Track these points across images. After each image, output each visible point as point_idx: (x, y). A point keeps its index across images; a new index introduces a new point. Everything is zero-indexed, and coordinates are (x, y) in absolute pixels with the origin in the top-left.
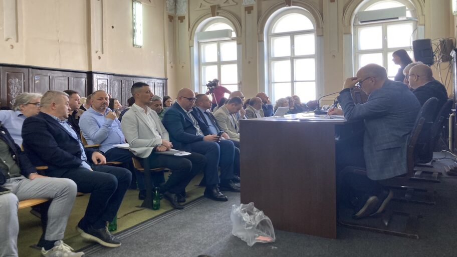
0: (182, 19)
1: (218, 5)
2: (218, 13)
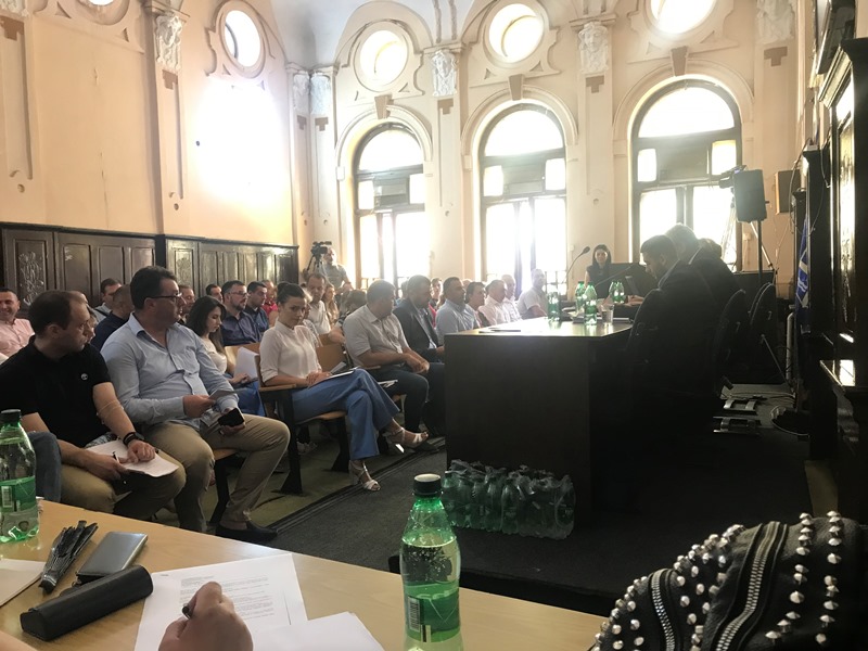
0: (322, 123)
1: (389, 96)
2: (389, 112)
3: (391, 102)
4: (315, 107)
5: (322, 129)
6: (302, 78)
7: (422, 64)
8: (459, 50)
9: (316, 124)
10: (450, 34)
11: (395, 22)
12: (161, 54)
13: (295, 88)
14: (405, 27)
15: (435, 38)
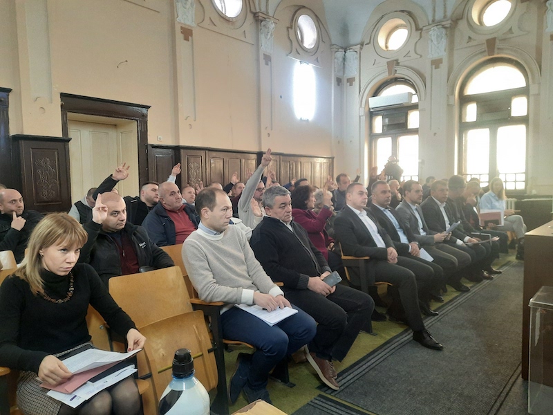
0: (351, 81)
1: (397, 60)
2: (396, 70)
3: (398, 64)
4: (347, 71)
5: (351, 85)
6: (340, 54)
7: (421, 37)
8: (448, 26)
9: (348, 82)
10: (443, 15)
11: (403, 11)
12: (263, 44)
13: (336, 60)
14: (410, 14)
15: (430, 19)
